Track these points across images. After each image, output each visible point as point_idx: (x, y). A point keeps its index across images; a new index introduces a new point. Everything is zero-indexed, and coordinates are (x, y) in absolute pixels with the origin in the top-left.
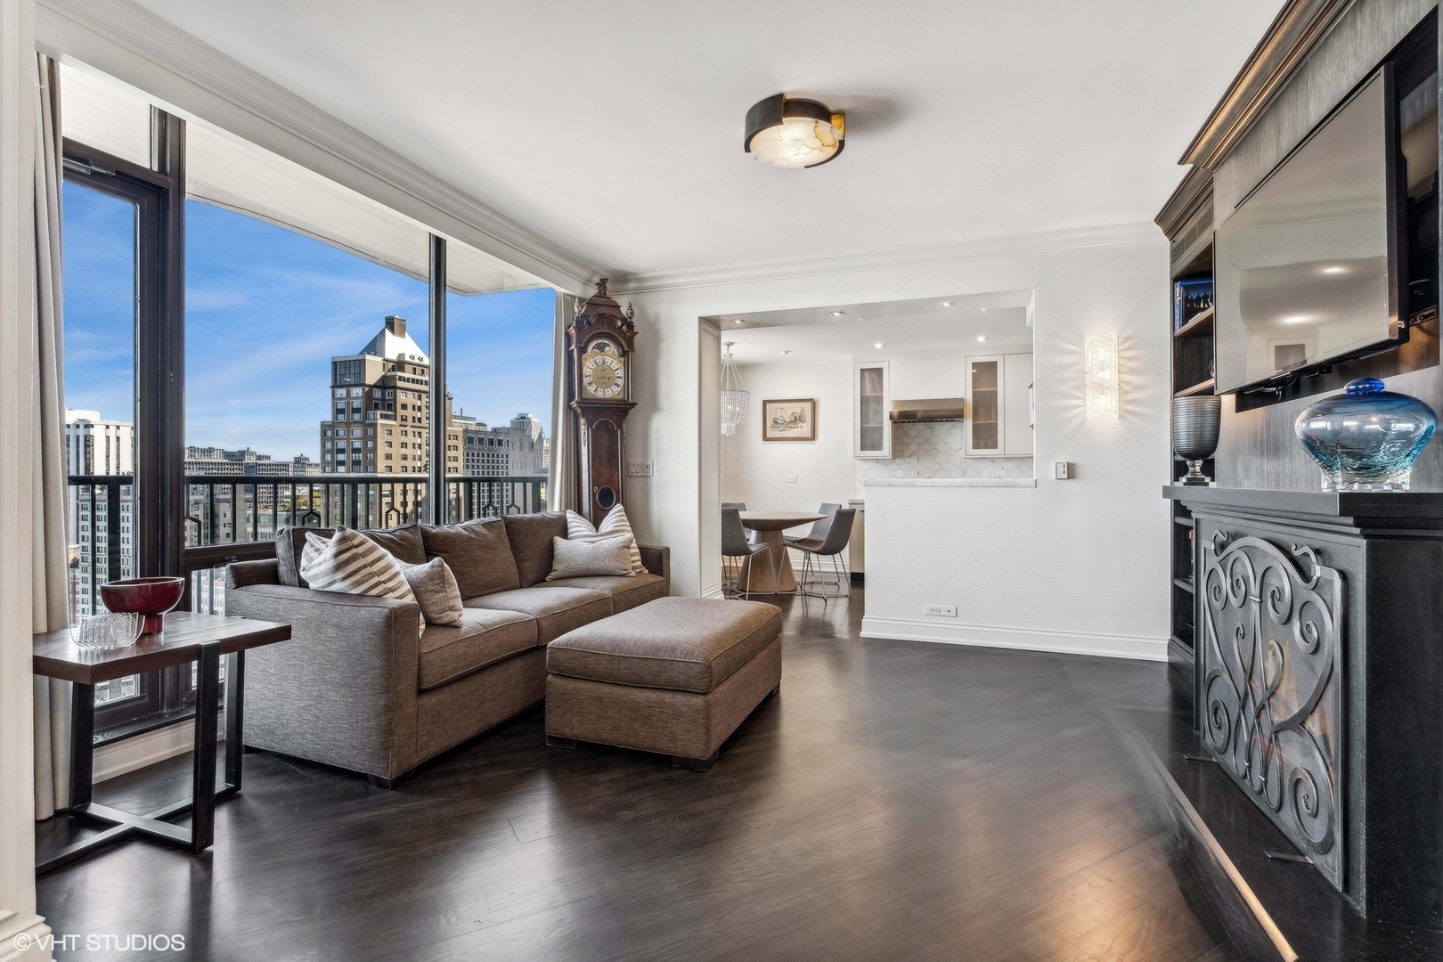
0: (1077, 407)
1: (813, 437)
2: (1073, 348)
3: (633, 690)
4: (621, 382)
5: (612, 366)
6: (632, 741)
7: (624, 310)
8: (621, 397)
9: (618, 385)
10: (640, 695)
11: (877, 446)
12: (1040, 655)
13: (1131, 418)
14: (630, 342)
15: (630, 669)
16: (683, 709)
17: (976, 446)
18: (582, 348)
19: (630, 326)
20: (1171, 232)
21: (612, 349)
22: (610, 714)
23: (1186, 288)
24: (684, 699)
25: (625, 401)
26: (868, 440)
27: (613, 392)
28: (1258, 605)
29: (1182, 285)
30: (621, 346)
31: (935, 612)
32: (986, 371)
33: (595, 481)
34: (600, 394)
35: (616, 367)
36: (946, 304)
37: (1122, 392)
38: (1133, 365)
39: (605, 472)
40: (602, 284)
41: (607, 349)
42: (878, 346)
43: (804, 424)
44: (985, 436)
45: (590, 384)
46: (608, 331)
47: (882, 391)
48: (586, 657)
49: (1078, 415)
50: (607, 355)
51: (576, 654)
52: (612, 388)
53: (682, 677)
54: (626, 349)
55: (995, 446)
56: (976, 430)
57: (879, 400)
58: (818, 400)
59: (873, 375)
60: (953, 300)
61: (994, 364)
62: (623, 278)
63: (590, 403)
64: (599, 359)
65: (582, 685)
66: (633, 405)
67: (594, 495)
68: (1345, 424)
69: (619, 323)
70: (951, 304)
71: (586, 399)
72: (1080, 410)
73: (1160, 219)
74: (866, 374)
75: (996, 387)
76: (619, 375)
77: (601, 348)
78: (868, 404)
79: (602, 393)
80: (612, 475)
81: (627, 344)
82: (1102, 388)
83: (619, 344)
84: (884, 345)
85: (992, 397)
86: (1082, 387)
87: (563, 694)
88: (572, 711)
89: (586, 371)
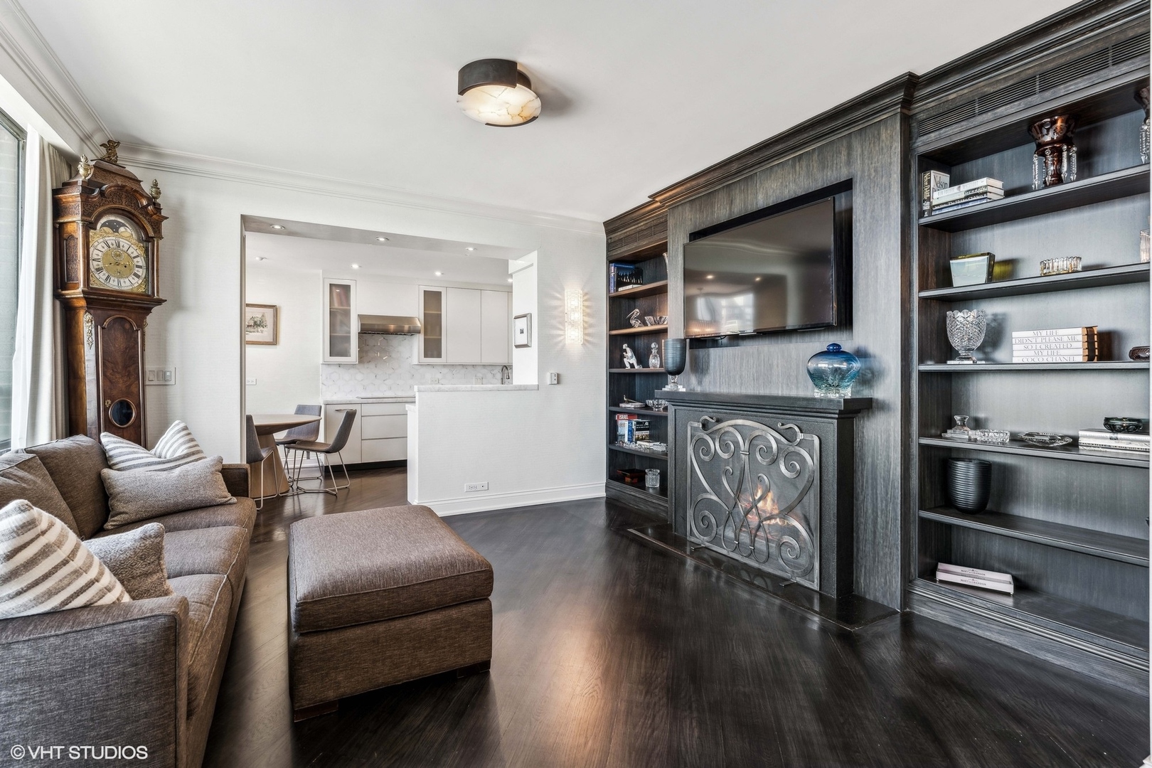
0: (561, 335)
1: (274, 342)
2: (558, 295)
3: (414, 618)
4: (142, 272)
5: (129, 252)
6: (416, 672)
7: (147, 188)
8: (142, 290)
9: (138, 276)
10: (424, 620)
11: (345, 353)
12: (545, 507)
13: (587, 344)
14: (157, 227)
15: (412, 597)
16: (472, 619)
17: (426, 356)
18: (91, 223)
19: (158, 209)
20: (608, 232)
21: (127, 231)
22: (388, 654)
23: (619, 269)
24: (470, 609)
25: (148, 296)
26: (337, 346)
27: (130, 284)
28: (747, 457)
29: (615, 266)
30: (144, 229)
31: (473, 489)
32: (432, 299)
33: (106, 393)
34: (113, 285)
35: (135, 254)
36: (471, 249)
37: (585, 328)
38: (588, 311)
39: (121, 381)
40: (111, 146)
41: (122, 229)
42: (355, 266)
43: (265, 329)
44: (433, 348)
45: (99, 270)
46: (129, 208)
47: (349, 305)
48: (355, 601)
49: (561, 341)
50: (123, 237)
51: (341, 601)
52: (130, 278)
53: (469, 589)
54: (151, 234)
55: (439, 356)
56: (427, 342)
57: (347, 313)
58: (280, 307)
59: (341, 292)
60: (477, 247)
61: (439, 294)
62: (136, 146)
63: (103, 295)
64: (111, 239)
65: (350, 634)
66: (160, 302)
67: (106, 410)
68: (820, 365)
69: (145, 202)
70: (475, 249)
71: (92, 288)
72: (562, 338)
73: (606, 224)
74: (334, 288)
75: (441, 311)
76: (140, 264)
77: (114, 227)
78: (338, 316)
79: (116, 283)
80: (130, 385)
81: (153, 229)
82: (573, 324)
83: (139, 226)
84: (360, 267)
85: (438, 317)
86: (563, 323)
87: (324, 652)
88: (337, 668)
89: (94, 254)
